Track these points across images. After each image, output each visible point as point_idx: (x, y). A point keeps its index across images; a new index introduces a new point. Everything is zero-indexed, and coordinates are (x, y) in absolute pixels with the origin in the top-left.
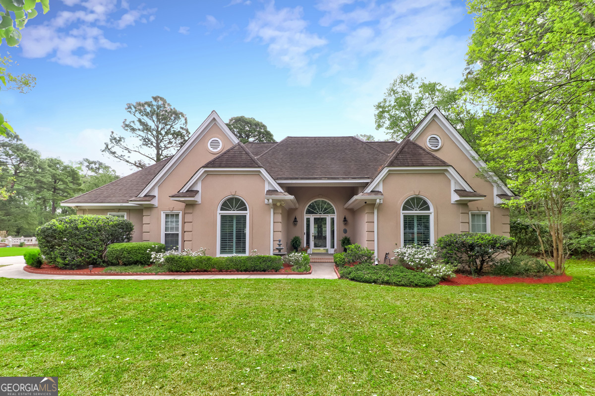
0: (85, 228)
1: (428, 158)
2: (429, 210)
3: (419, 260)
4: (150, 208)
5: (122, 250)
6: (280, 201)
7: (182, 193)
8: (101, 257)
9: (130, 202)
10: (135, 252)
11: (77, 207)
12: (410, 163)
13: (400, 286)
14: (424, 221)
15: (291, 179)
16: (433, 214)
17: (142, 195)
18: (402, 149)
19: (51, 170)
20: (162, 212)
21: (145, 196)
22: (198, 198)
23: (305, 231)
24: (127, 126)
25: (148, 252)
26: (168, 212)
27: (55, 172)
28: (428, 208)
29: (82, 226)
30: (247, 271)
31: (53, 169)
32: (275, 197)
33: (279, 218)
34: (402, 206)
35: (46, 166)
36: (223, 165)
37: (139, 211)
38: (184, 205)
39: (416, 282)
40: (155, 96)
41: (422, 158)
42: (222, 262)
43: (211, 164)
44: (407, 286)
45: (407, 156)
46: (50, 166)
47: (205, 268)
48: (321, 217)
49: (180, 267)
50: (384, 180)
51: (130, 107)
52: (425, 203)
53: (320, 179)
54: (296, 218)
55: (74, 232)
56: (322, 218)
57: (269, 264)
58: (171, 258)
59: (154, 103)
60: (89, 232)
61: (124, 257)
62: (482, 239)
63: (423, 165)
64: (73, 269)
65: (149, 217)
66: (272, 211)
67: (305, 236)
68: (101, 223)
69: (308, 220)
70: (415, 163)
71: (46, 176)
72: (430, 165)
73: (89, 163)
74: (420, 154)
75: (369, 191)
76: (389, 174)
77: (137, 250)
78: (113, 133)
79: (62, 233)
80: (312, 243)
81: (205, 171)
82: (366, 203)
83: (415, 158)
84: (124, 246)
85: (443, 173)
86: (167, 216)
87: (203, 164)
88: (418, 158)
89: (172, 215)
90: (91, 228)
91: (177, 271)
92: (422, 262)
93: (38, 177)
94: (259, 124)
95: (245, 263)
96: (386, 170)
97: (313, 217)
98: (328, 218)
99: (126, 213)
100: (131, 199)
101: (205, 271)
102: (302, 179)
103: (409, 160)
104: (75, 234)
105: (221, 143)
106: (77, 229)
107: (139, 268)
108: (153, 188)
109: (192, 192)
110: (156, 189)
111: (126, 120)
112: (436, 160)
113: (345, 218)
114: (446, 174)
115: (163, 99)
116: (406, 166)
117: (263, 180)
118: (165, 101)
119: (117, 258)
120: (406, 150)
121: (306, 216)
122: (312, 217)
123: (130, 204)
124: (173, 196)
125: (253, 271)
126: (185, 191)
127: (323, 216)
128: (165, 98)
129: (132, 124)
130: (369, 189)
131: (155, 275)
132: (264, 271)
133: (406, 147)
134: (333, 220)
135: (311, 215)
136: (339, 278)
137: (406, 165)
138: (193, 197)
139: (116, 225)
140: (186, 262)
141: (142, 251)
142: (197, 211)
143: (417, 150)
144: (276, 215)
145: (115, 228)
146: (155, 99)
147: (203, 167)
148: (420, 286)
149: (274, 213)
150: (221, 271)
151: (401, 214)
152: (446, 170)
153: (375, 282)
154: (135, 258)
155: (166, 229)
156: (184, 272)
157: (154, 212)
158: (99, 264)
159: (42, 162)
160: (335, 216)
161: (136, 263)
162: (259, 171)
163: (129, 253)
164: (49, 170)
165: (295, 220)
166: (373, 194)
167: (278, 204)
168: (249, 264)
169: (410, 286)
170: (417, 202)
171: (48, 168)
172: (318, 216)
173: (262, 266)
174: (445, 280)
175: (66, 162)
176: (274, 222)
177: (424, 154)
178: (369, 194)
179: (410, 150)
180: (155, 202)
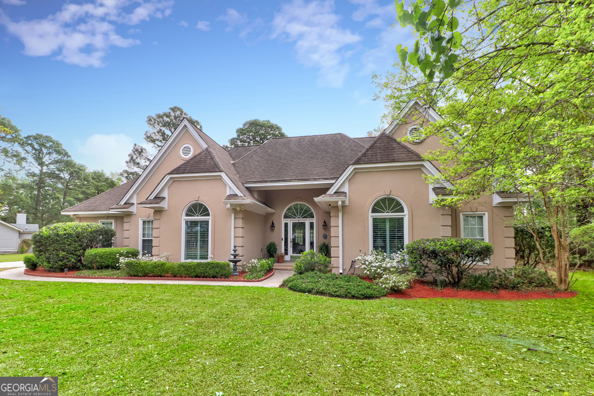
0: (65, 235)
1: (401, 153)
2: (404, 212)
3: (375, 268)
4: (129, 215)
5: (96, 255)
6: (240, 205)
7: (150, 200)
8: (80, 261)
9: (111, 210)
10: (107, 257)
11: (75, 215)
12: (378, 159)
13: (335, 297)
14: (398, 225)
15: (260, 182)
16: (407, 216)
17: (122, 203)
18: (374, 144)
19: (94, 182)
20: (140, 219)
21: (125, 204)
22: (164, 205)
23: (283, 237)
24: (148, 137)
25: (117, 257)
26: (145, 219)
27: (97, 184)
28: (402, 210)
29: (62, 233)
30: (197, 277)
31: (96, 181)
32: (233, 201)
33: (240, 223)
34: (371, 207)
35: (91, 179)
36: (186, 171)
37: (121, 218)
38: (153, 211)
39: (353, 293)
40: (172, 107)
41: (395, 153)
42: (174, 268)
43: (177, 171)
44: (342, 297)
45: (378, 152)
46: (93, 179)
47: (160, 273)
48: (300, 221)
49: (137, 271)
50: (350, 179)
51: (150, 120)
52: (398, 204)
53: (290, 181)
54: (273, 223)
55: (56, 238)
56: (302, 223)
57: (217, 270)
58: (129, 262)
59: (172, 114)
60: (69, 238)
61: (97, 262)
62: (446, 245)
63: (394, 161)
64: (56, 272)
65: (129, 223)
66: (233, 216)
67: (283, 242)
68: (79, 230)
69: (286, 225)
70: (384, 159)
71: (89, 188)
72: (401, 160)
73: (127, 174)
74: (393, 149)
75: (332, 193)
76: (356, 172)
77: (108, 255)
78: (135, 145)
79: (47, 239)
80: (290, 250)
81: (171, 178)
82: (330, 205)
83: (386, 154)
84: (97, 251)
85: (419, 169)
86: (144, 222)
87: (169, 171)
88: (389, 153)
89: (149, 222)
90: (70, 235)
91: (135, 276)
92: (379, 270)
93: (84, 189)
94: (273, 127)
95: (195, 268)
96: (351, 169)
97: (292, 222)
98: (307, 222)
99: (113, 221)
100: (112, 207)
101: (161, 276)
102: (271, 181)
103: (378, 156)
104: (57, 240)
105: (192, 149)
106: (58, 235)
107: (109, 272)
108: (132, 196)
109: (159, 199)
110: (135, 197)
111: (147, 132)
112: (410, 155)
113: (325, 222)
114: (423, 169)
115: (180, 109)
116: (374, 163)
117: (225, 185)
118: (182, 112)
119: (91, 262)
120: (378, 145)
121: (284, 221)
122: (290, 222)
123: (112, 212)
124: (140, 204)
125: (203, 277)
126: (152, 198)
127: (301, 220)
128: (182, 108)
129: (153, 136)
130: (332, 191)
131: (116, 279)
132: (214, 277)
133: (379, 142)
134: (312, 224)
135: (289, 219)
136: (280, 287)
137: (374, 161)
138: (158, 203)
139: (94, 232)
140: (142, 267)
141: (112, 256)
142: (165, 217)
143: (391, 144)
144: (237, 220)
145: (93, 234)
146: (173, 109)
147: (169, 174)
148: (357, 298)
149: (235, 218)
150: (175, 276)
151: (370, 217)
152: (423, 166)
153: (310, 292)
154: (107, 263)
155: (144, 235)
156: (140, 276)
157: (133, 219)
158: (79, 267)
159: (86, 175)
160: (314, 220)
161: (107, 267)
162: (220, 176)
163: (101, 257)
164: (92, 182)
165: (273, 226)
166: (336, 195)
167: (238, 209)
168: (198, 271)
169: (346, 297)
170: (388, 203)
171: (92, 181)
172: (296, 220)
173: (211, 272)
174: (396, 292)
175: (108, 174)
176: (235, 228)
177: (397, 148)
178: (331, 195)
179: (383, 144)
180: (133, 209)
